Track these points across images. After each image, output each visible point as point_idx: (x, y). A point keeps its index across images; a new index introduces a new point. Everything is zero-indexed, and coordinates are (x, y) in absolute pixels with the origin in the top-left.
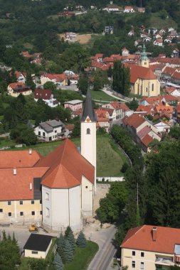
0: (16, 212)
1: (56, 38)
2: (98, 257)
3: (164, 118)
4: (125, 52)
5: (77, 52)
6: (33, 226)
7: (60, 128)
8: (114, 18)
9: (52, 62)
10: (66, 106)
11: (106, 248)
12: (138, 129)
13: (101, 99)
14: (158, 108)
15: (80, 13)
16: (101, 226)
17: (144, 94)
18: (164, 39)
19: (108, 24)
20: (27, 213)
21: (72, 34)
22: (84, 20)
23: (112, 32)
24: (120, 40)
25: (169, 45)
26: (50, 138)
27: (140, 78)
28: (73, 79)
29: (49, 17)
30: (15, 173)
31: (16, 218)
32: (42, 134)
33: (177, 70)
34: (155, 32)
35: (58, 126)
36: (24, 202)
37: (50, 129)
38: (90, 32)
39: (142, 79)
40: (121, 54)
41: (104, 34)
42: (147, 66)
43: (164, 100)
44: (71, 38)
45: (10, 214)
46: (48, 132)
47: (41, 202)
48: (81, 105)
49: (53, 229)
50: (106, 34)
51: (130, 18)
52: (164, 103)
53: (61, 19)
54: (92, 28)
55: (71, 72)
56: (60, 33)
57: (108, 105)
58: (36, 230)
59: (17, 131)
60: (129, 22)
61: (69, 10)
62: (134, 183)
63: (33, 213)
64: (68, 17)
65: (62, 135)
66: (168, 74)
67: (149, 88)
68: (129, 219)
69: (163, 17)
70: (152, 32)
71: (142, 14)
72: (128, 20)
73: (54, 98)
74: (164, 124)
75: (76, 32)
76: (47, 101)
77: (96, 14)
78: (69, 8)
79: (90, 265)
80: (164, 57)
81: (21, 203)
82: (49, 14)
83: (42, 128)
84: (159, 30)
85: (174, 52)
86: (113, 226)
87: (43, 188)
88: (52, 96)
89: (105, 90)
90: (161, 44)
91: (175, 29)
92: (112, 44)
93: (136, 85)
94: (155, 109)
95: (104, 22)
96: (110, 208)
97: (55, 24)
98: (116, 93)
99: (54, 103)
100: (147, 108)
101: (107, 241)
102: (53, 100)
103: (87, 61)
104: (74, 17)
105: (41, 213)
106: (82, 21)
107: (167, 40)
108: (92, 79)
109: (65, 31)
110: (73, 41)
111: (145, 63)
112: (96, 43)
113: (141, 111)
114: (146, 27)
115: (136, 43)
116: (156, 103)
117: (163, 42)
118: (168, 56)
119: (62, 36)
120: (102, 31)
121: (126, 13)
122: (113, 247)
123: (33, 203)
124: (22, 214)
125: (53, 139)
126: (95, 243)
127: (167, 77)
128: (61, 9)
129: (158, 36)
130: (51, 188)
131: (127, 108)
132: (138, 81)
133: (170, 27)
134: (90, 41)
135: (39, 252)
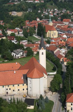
0: (16, 90)
1: (8, 14)
2: (55, 107)
3: (63, 47)
4: (38, 20)
5: (19, 20)
6: (25, 95)
7: (22, 52)
8: (31, 5)
9: (8, 24)
10: (21, 43)
11: (57, 102)
12: (55, 52)
13: (34, 40)
14: (59, 43)
15: (17, 3)
16: (53, 93)
17: (52, 37)
18: (53, 13)
19: (29, 8)
20: (21, 89)
21: (14, 12)
22: (19, 6)
23: (31, 11)
24: (35, 14)
25: (56, 16)
26: (18, 57)
27: (49, 30)
28: (20, 31)
29: (3, 5)
30: (15, 73)
31: (16, 92)
32: (14, 56)
33: (62, 27)
34: (49, 10)
35: (21, 52)
36: (20, 85)
37: (18, 53)
38: (22, 11)
39: (50, 31)
40: (36, 20)
41: (28, 12)
42: (52, 25)
43: (61, 39)
44: (14, 14)
45: (14, 91)
46: (17, 55)
47: (27, 85)
48: (27, 42)
49: (33, 96)
50: (29, 12)
51: (38, 5)
52: (61, 41)
53: (9, 6)
54: (23, 9)
55: (18, 28)
56: (10, 12)
57: (39, 42)
58: (26, 96)
59: (4, 54)
60: (38, 7)
61: (12, 2)
62: (69, 75)
63: (23, 90)
64: (12, 5)
65: (23, 56)
66: (58, 28)
67: (53, 34)
68: (66, 90)
69: (52, 4)
70: (48, 11)
71: (43, 3)
72: (38, 6)
73: (16, 40)
74: (64, 49)
75: (16, 11)
76: (13, 41)
77: (24, 3)
78: (12, 1)
79: (53, 110)
80: (55, 21)
81: (18, 86)
82: (3, 4)
83: (15, 53)
84: (51, 10)
85: (59, 19)
86: (57, 93)
87: (28, 78)
88: (15, 39)
89: (34, 36)
90: (52, 16)
91: (57, 9)
92: (32, 16)
93: (48, 33)
94: (58, 43)
95: (28, 7)
96: (56, 86)
97: (7, 8)
98: (39, 37)
99: (16, 42)
100: (55, 43)
101: (56, 100)
102: (15, 40)
103: (24, 23)
104: (14, 5)
105: (27, 89)
106: (18, 7)
107: (55, 14)
108: (28, 31)
109: (11, 11)
110: (15, 15)
111: (51, 24)
112: (25, 16)
113: (52, 44)
114: (45, 9)
115: (42, 15)
116: (58, 40)
117: (53, 15)
118: (56, 20)
119: (10, 13)
120: (27, 11)
121: (36, 3)
122: (60, 102)
123: (23, 85)
124: (19, 90)
125: (19, 57)
126: (52, 101)
127: (58, 30)
128: (8, 2)
129: (51, 12)
130: (32, 78)
131: (46, 43)
132: (48, 31)
133: (55, 8)
134: (22, 15)
135: (31, 106)
